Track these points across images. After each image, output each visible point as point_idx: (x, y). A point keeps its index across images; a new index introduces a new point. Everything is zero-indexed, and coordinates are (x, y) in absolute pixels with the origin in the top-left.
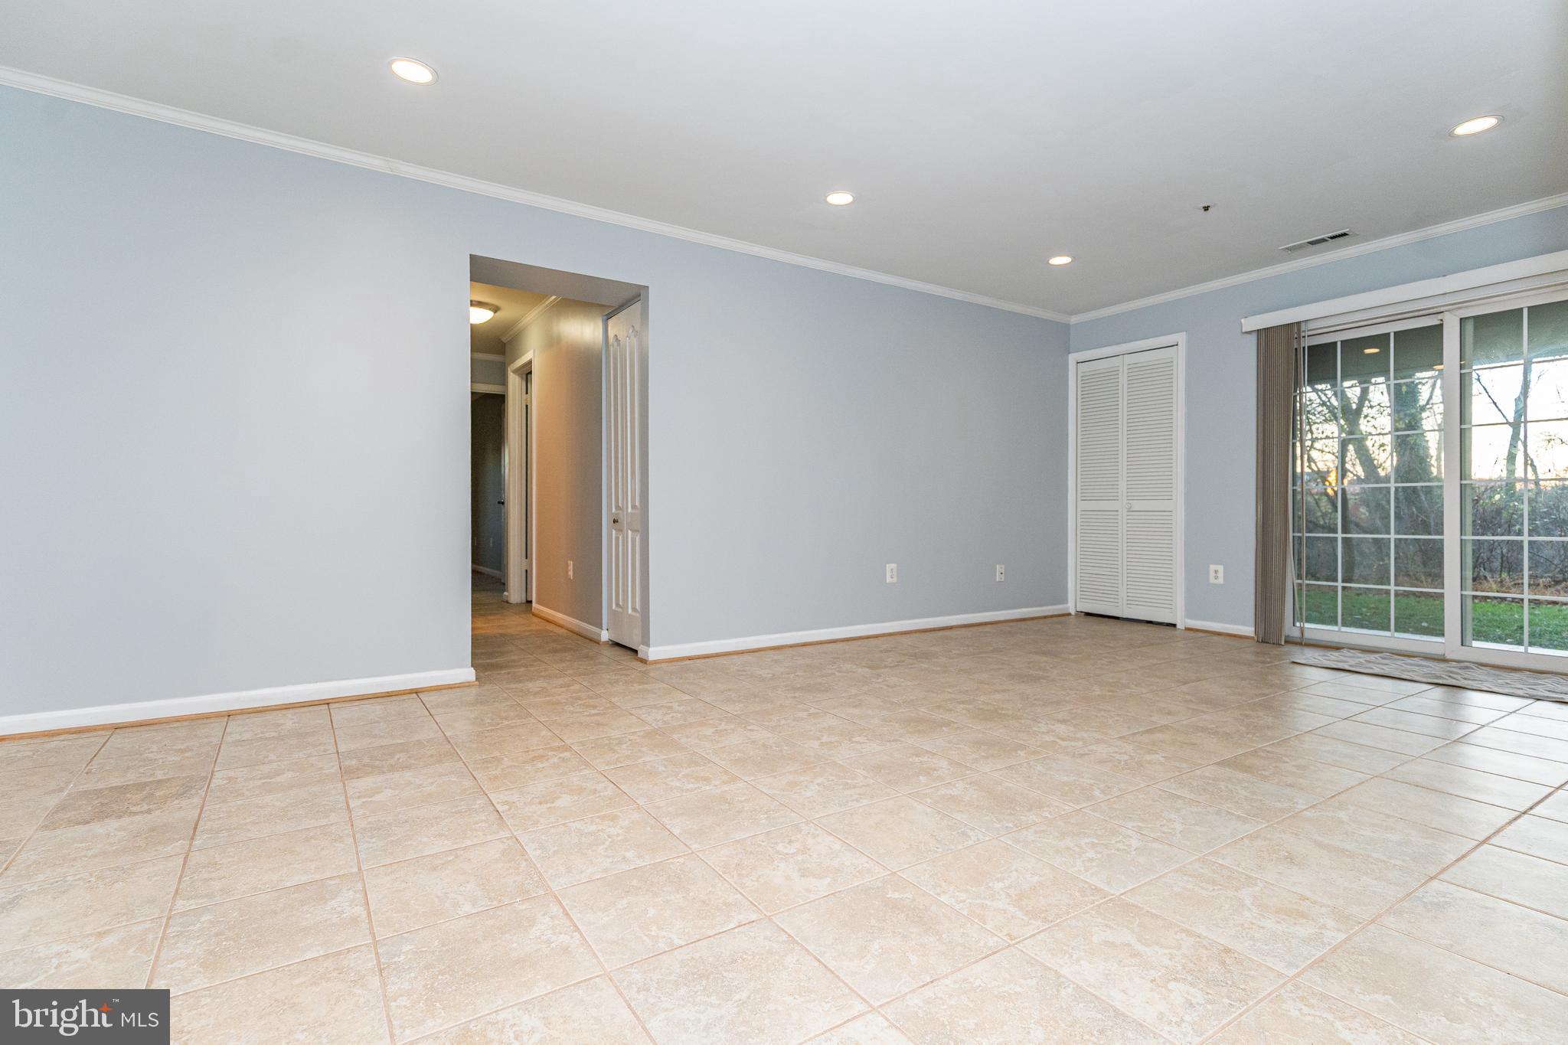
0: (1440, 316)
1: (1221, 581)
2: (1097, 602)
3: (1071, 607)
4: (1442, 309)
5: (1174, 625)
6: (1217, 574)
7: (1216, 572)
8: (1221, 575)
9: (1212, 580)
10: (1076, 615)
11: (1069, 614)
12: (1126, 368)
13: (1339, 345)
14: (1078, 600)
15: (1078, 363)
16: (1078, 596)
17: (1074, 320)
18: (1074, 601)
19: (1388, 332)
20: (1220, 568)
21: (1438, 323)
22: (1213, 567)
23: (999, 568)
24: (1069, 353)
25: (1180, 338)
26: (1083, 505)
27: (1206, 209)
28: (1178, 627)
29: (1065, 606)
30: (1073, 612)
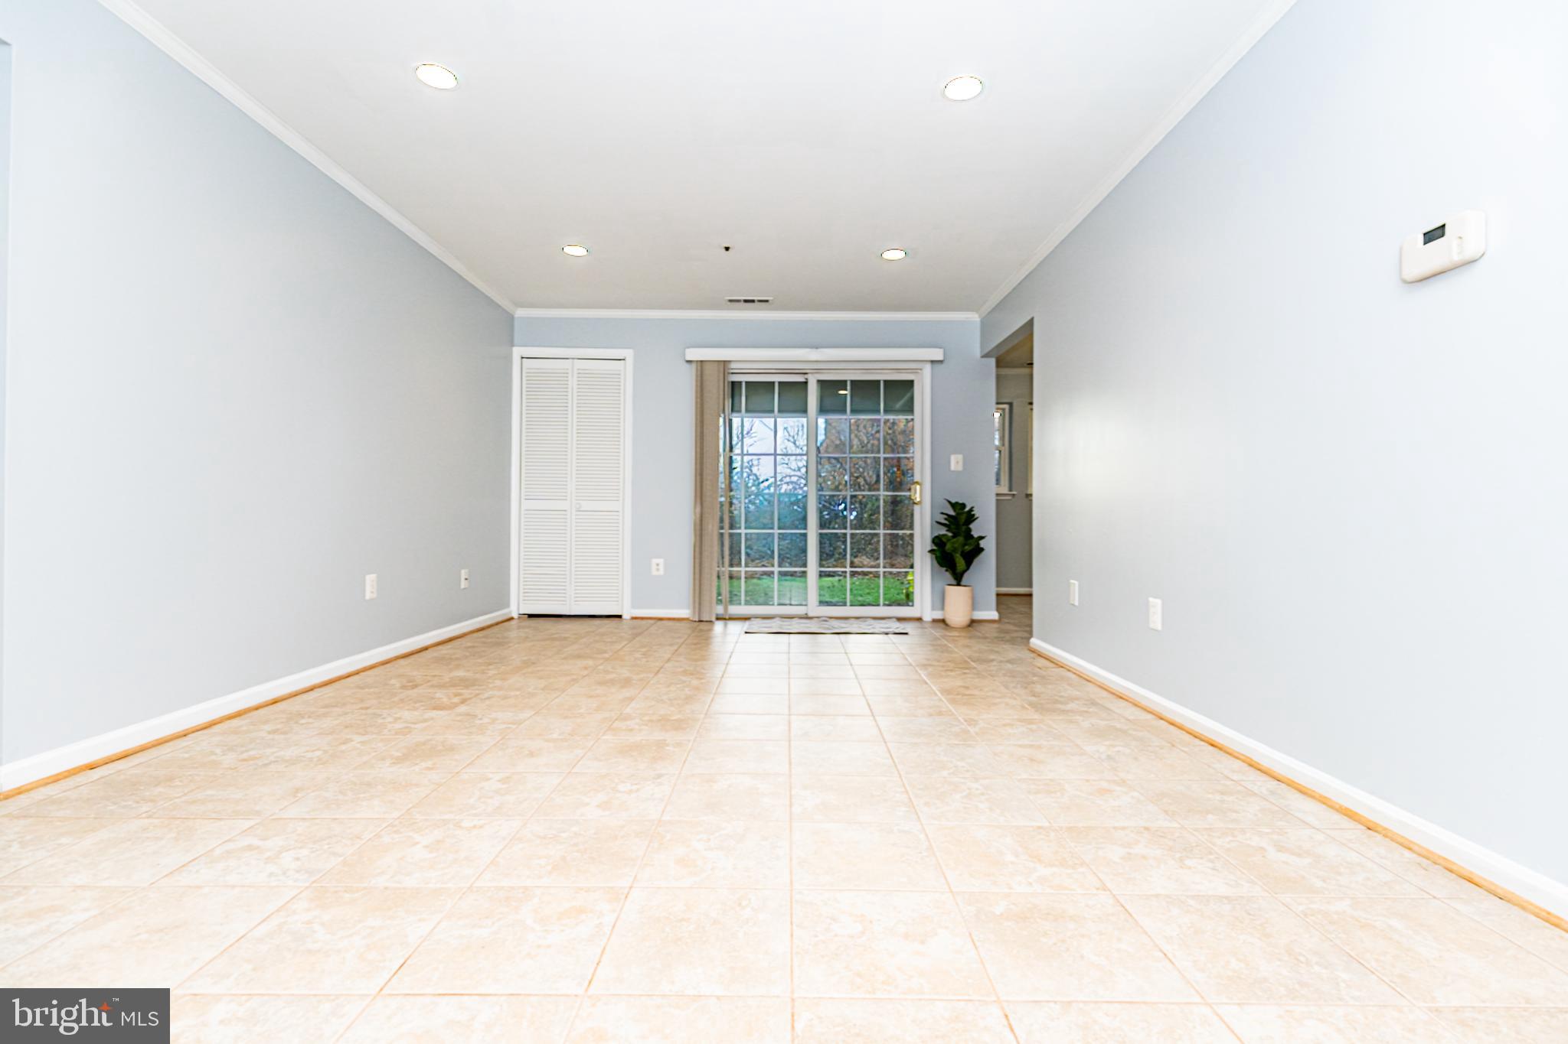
0: (806, 376)
1: (661, 572)
2: (540, 602)
3: (514, 611)
4: (808, 371)
5: (620, 617)
6: (658, 567)
7: (658, 565)
8: (661, 567)
9: (654, 573)
10: (519, 618)
11: (512, 618)
12: (576, 372)
13: (744, 385)
14: (521, 601)
15: (522, 358)
16: (521, 598)
17: (520, 313)
18: (516, 605)
19: (773, 380)
20: (661, 561)
21: (804, 380)
22: (655, 561)
23: (464, 573)
24: (512, 345)
25: (628, 353)
26: (526, 505)
27: (727, 249)
28: (624, 617)
29: (505, 611)
30: (515, 615)
